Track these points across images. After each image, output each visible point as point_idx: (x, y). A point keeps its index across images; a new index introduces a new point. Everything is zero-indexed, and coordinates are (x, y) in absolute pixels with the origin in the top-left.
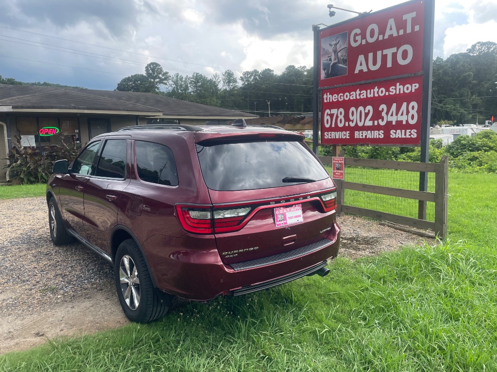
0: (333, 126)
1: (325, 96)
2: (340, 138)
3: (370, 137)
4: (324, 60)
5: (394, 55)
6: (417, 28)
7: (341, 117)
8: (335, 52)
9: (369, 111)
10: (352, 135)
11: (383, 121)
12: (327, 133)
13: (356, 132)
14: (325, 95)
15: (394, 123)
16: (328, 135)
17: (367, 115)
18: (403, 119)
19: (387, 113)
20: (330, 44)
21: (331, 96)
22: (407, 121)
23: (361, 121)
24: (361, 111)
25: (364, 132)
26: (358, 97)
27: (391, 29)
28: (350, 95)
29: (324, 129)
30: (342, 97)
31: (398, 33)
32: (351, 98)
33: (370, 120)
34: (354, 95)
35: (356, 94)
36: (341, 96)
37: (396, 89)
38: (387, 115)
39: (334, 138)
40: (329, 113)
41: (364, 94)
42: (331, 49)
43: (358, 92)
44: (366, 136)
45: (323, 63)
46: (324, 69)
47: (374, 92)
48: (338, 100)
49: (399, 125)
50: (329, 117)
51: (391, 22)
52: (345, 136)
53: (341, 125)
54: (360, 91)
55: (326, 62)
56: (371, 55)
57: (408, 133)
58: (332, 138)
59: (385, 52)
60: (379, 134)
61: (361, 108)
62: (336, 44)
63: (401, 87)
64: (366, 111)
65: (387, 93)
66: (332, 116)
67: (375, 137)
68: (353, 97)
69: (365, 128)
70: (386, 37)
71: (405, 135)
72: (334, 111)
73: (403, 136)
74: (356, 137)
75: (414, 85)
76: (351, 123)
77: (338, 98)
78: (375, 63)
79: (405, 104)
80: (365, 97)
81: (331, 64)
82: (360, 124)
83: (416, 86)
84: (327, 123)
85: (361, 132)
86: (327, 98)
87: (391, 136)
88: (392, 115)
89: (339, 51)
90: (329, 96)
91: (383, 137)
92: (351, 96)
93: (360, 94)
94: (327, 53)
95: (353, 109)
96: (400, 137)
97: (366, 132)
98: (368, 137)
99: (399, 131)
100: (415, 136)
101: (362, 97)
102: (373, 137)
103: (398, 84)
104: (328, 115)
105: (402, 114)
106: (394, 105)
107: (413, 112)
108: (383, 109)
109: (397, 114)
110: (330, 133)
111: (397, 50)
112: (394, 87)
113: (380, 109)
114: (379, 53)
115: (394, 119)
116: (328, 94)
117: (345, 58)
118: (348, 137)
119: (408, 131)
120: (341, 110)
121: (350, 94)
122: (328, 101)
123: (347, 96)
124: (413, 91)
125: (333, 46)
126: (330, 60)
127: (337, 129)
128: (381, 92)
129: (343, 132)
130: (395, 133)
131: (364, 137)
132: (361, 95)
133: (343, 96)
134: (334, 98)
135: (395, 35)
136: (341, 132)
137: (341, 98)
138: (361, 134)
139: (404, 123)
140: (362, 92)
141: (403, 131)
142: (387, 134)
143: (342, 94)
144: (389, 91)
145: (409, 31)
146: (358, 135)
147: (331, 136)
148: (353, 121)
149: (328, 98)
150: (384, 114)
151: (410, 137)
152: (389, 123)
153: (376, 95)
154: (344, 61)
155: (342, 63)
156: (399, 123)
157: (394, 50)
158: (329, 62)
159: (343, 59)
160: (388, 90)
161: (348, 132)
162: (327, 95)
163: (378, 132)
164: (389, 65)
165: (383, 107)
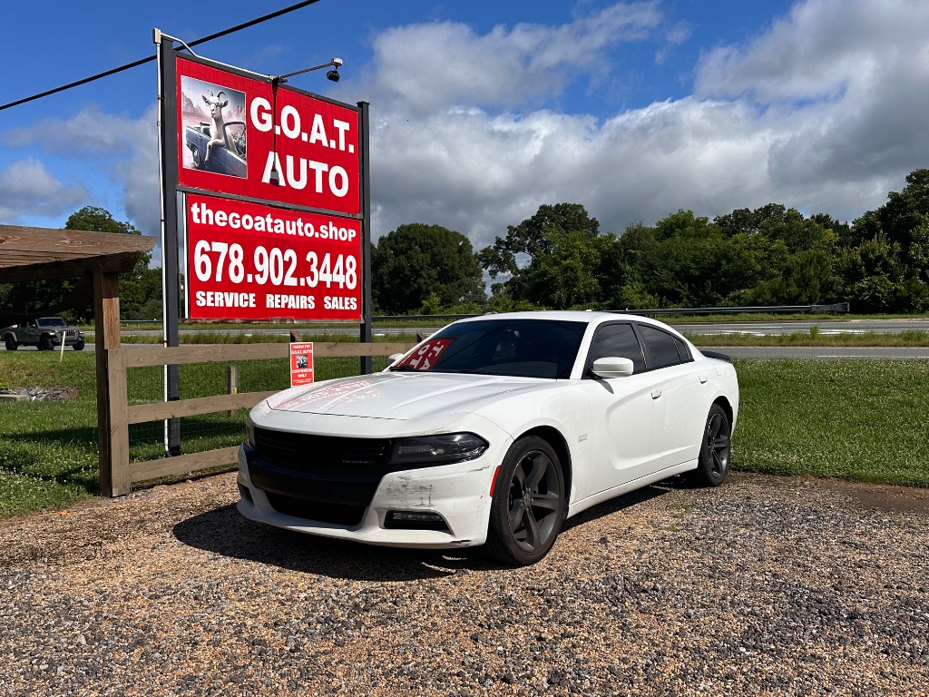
0: (219, 278)
1: (195, 209)
2: (236, 305)
3: (294, 307)
4: (188, 126)
5: (325, 175)
6: (351, 149)
7: (237, 262)
8: (218, 120)
9: (290, 258)
10: (260, 300)
11: (312, 279)
12: (203, 294)
13: (268, 296)
14: (195, 205)
15: (328, 285)
16: (205, 297)
17: (287, 265)
18: (340, 279)
19: (319, 268)
20: (205, 99)
21: (210, 212)
22: (345, 284)
23: (277, 275)
24: (276, 257)
25: (283, 296)
26: (270, 230)
27: (319, 131)
28: (255, 222)
29: (196, 285)
30: (236, 221)
31: (329, 143)
32: (257, 229)
33: (293, 276)
34: (263, 224)
35: (266, 223)
36: (234, 218)
37: (328, 230)
38: (319, 271)
39: (222, 305)
40: (207, 249)
41: (280, 227)
42: (207, 111)
43: (269, 219)
44: (286, 304)
45: (187, 131)
46: (192, 148)
47: (297, 227)
48: (228, 224)
49: (336, 290)
50: (206, 259)
51: (318, 120)
52: (246, 303)
53: (237, 280)
54: (274, 218)
55: (196, 132)
56: (290, 159)
57: (347, 303)
58: (217, 305)
59: (313, 164)
60: (308, 303)
61: (276, 251)
62: (221, 106)
63: (335, 229)
64: (287, 259)
65: (317, 235)
66: (214, 256)
67: (302, 307)
68: (260, 226)
69: (283, 290)
70: (313, 141)
71: (344, 305)
72: (220, 247)
73: (342, 308)
74: (268, 306)
75: (350, 231)
76: (257, 277)
77: (227, 221)
78: (297, 177)
79: (341, 257)
80: (282, 231)
81: (210, 143)
82: (276, 282)
83: (351, 234)
84: (204, 271)
85: (277, 296)
86: (199, 216)
87: (326, 307)
88: (325, 272)
89: (229, 124)
90: (205, 211)
91: (313, 307)
92: (257, 225)
93: (273, 225)
94: (196, 113)
95: (260, 250)
96: (337, 308)
97: (286, 296)
98: (289, 307)
99: (335, 299)
100: (354, 307)
101: (277, 231)
102: (298, 307)
103: (331, 223)
104: (203, 252)
105: (338, 273)
106: (328, 256)
107: (351, 271)
108: (312, 259)
109: (331, 273)
110: (209, 294)
111: (329, 169)
112: (326, 228)
113: (308, 259)
114: (303, 162)
115: (327, 279)
116: (203, 205)
117: (241, 143)
118: (252, 305)
119: (347, 299)
120: (236, 247)
121: (253, 218)
122: (204, 221)
123: (247, 222)
124: (350, 240)
125: (213, 106)
126: (207, 132)
127: (227, 286)
128: (308, 230)
129: (242, 295)
130: (331, 302)
131: (283, 306)
132: (276, 227)
133: (240, 219)
134: (220, 218)
135: (325, 143)
136: (236, 294)
137: (235, 224)
138: (277, 301)
139: (341, 286)
140: (277, 221)
141: (341, 299)
142: (319, 302)
143: (238, 216)
144: (320, 233)
145: (342, 147)
146: (272, 301)
147: (213, 302)
148: (261, 274)
149: (203, 214)
150: (313, 268)
151: (348, 308)
152: (322, 284)
153: (301, 234)
154: (240, 150)
155: (234, 151)
156: (335, 285)
157: (324, 167)
158: (205, 136)
159: (237, 144)
160: (317, 230)
161: (252, 295)
162: (199, 206)
163: (305, 297)
164: (319, 189)
165: (311, 255)
